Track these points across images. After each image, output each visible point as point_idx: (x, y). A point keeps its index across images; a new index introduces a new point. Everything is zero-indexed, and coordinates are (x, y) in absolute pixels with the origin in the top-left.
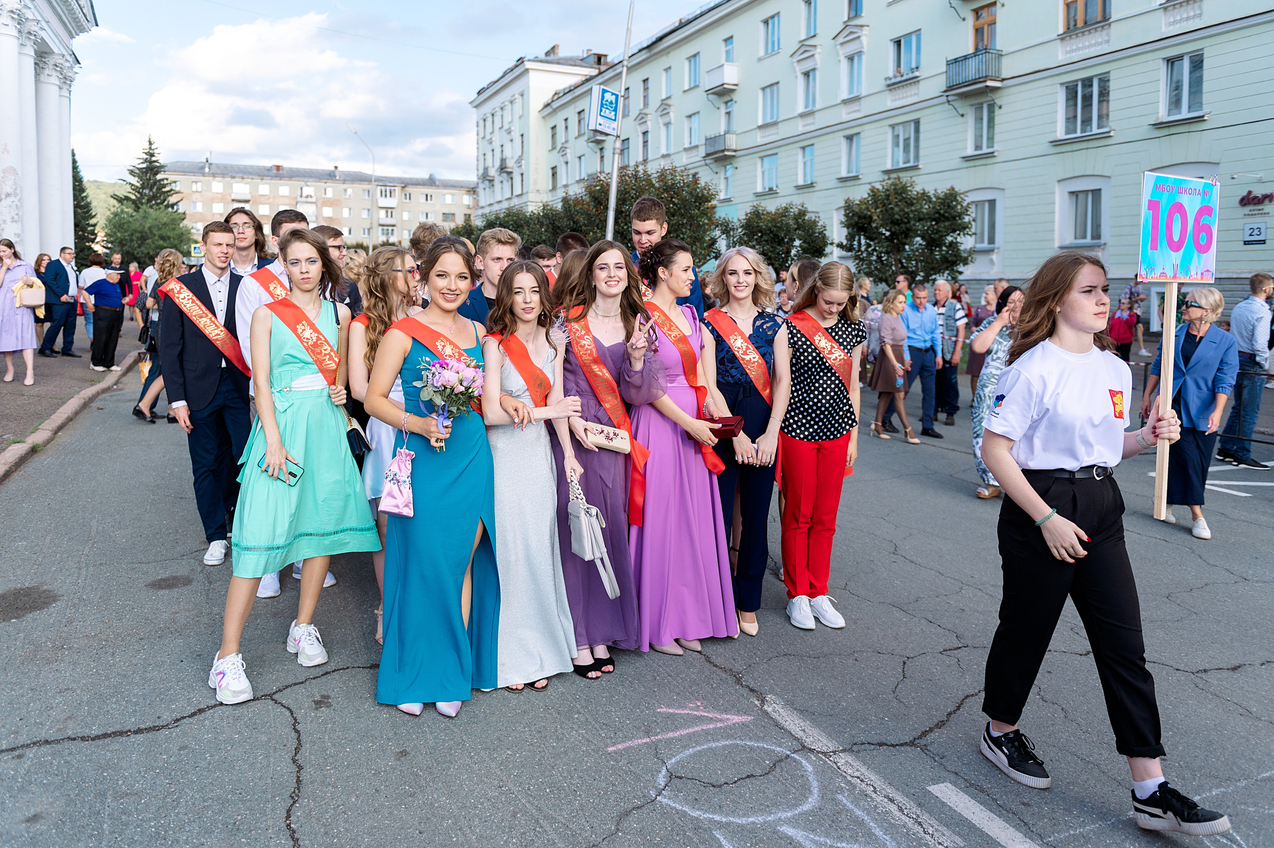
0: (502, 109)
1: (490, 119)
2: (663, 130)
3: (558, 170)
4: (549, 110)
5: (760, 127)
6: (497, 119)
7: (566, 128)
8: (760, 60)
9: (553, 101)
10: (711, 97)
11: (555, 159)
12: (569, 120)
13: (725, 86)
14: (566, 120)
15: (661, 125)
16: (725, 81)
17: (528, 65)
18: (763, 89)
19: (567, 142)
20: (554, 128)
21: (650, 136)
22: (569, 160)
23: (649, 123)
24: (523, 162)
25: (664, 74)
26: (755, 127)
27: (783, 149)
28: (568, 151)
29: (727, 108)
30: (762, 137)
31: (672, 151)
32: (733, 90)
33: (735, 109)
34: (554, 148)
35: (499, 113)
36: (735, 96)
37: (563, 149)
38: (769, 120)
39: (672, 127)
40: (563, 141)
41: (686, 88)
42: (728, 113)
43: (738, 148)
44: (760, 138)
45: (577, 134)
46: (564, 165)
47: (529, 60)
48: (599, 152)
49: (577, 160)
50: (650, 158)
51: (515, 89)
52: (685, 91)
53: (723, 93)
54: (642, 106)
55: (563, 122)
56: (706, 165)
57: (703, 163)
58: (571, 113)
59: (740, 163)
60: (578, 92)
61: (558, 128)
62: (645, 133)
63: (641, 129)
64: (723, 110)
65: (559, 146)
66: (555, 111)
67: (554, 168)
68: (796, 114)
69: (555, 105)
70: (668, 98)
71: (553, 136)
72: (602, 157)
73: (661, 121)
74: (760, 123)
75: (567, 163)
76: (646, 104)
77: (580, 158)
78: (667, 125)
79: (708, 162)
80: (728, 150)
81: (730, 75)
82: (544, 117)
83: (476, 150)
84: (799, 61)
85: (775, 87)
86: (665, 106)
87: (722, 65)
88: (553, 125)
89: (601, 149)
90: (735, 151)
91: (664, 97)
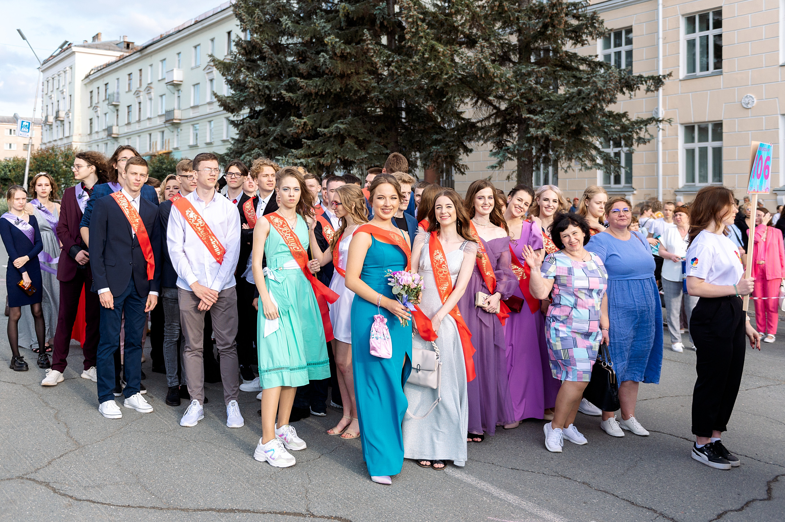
0: (59, 75)
1: (51, 81)
2: (149, 102)
3: (93, 120)
4: (87, 80)
5: (192, 107)
6: (56, 82)
7: (98, 93)
8: (192, 69)
9: (90, 75)
10: (169, 87)
11: (91, 113)
12: (100, 88)
13: (175, 82)
14: (98, 88)
15: (148, 99)
16: (175, 79)
17: (74, 49)
18: (194, 85)
19: (98, 103)
20: (91, 92)
21: (142, 105)
22: (99, 115)
23: (141, 97)
24: (70, 114)
25: (149, 68)
26: (189, 107)
27: (201, 121)
28: (99, 109)
29: (179, 93)
30: (193, 113)
31: (152, 116)
32: (180, 85)
33: (181, 94)
34: (91, 106)
35: (57, 78)
36: (182, 88)
37: (95, 108)
38: (196, 104)
39: (153, 101)
40: (97, 102)
41: (160, 78)
42: (179, 97)
43: (183, 118)
44: (191, 114)
45: (104, 98)
46: (96, 118)
47: (75, 46)
48: (116, 112)
49: (104, 116)
50: (142, 119)
51: (66, 64)
52: (159, 81)
53: (176, 86)
54: (138, 86)
55: (97, 89)
56: (166, 127)
57: (164, 126)
58: (101, 83)
59: (184, 127)
60: (105, 71)
61: (94, 93)
62: (140, 103)
63: (137, 101)
64: (176, 95)
65: (94, 105)
66: (92, 81)
67: (91, 120)
68: (205, 103)
69: (91, 78)
70: (151, 83)
71: (91, 97)
72: (117, 115)
73: (147, 97)
74: (192, 105)
75: (98, 117)
76: (141, 85)
77: (106, 114)
78: (151, 99)
79: (167, 125)
80: (176, 119)
81: (177, 76)
82: (85, 84)
83: (41, 102)
84: (208, 73)
85: (198, 86)
86: (149, 88)
87: (172, 70)
88: (91, 90)
89: (117, 110)
90: (180, 120)
91: (149, 82)
